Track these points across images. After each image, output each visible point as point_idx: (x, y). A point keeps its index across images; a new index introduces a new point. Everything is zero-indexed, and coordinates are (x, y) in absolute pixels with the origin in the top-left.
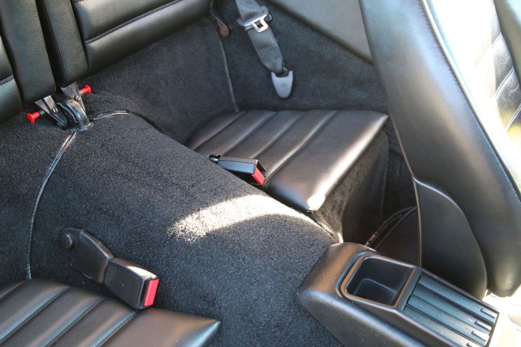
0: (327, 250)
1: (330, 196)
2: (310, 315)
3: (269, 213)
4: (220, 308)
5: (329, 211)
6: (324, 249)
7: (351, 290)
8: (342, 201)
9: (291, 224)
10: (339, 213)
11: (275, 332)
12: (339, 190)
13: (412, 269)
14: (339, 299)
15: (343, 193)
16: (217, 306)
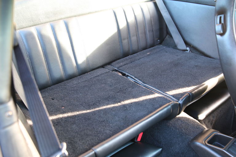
0: (203, 131)
1: (208, 116)
2: (193, 150)
3: (183, 116)
4: (163, 145)
5: (207, 122)
6: (202, 131)
7: (208, 142)
8: (213, 120)
9: (190, 121)
10: (211, 124)
11: (181, 155)
12: (212, 115)
13: (232, 139)
14: (204, 145)
15: (213, 117)
16: (162, 144)
